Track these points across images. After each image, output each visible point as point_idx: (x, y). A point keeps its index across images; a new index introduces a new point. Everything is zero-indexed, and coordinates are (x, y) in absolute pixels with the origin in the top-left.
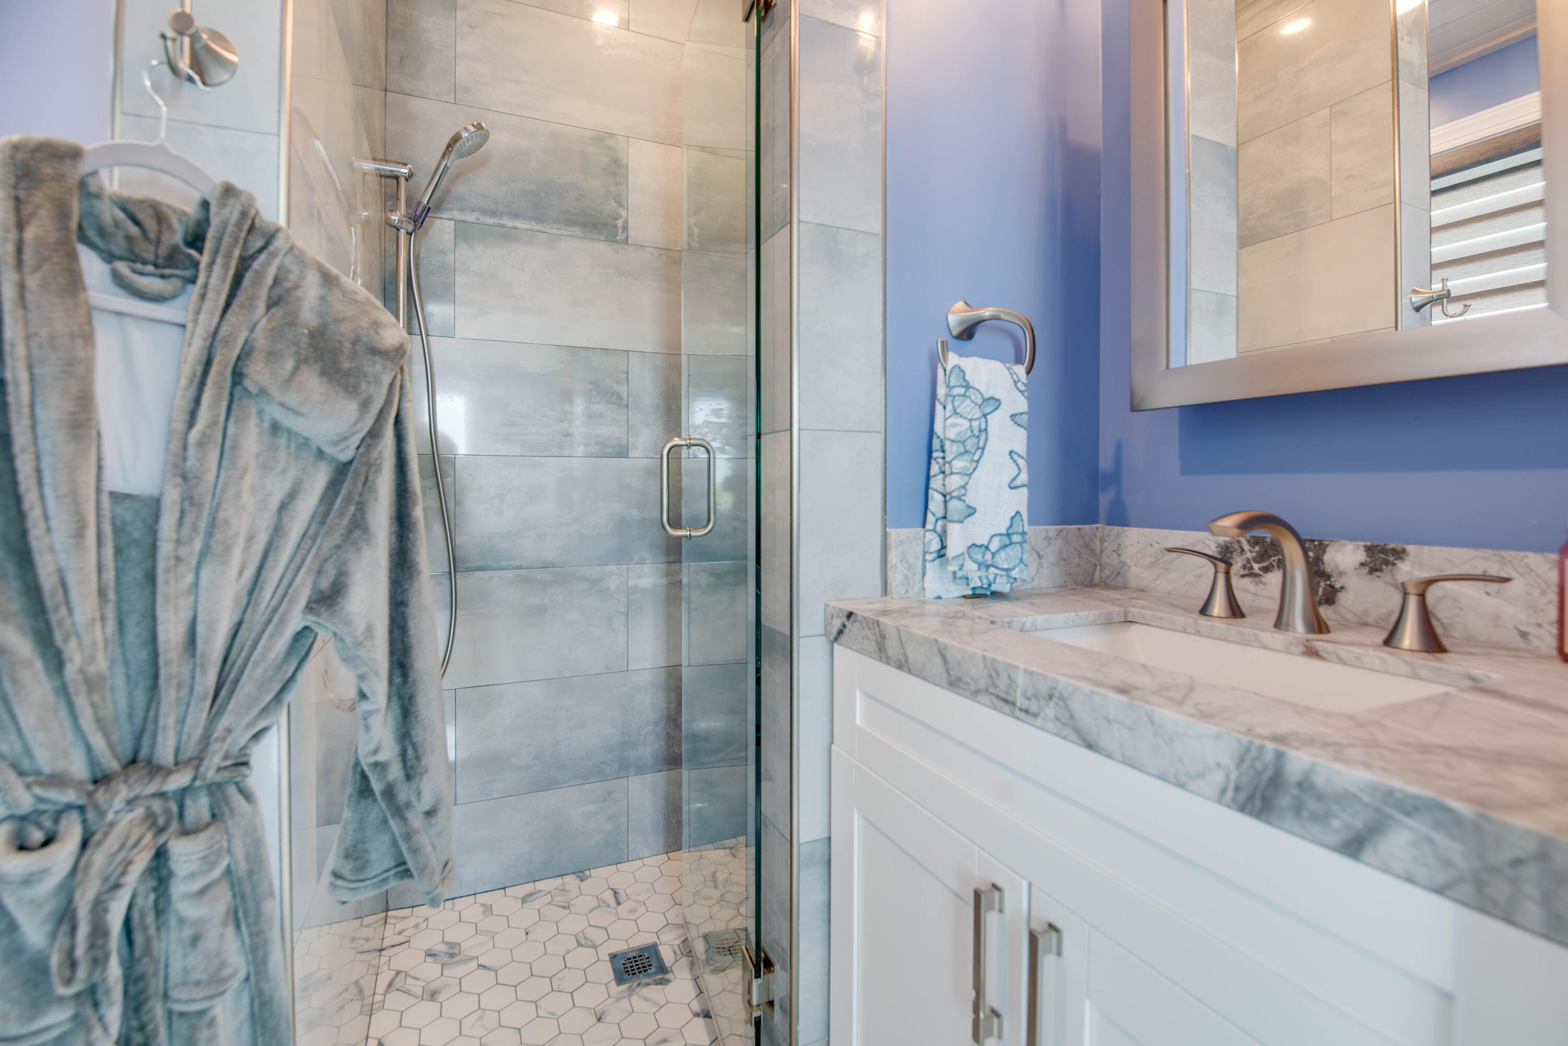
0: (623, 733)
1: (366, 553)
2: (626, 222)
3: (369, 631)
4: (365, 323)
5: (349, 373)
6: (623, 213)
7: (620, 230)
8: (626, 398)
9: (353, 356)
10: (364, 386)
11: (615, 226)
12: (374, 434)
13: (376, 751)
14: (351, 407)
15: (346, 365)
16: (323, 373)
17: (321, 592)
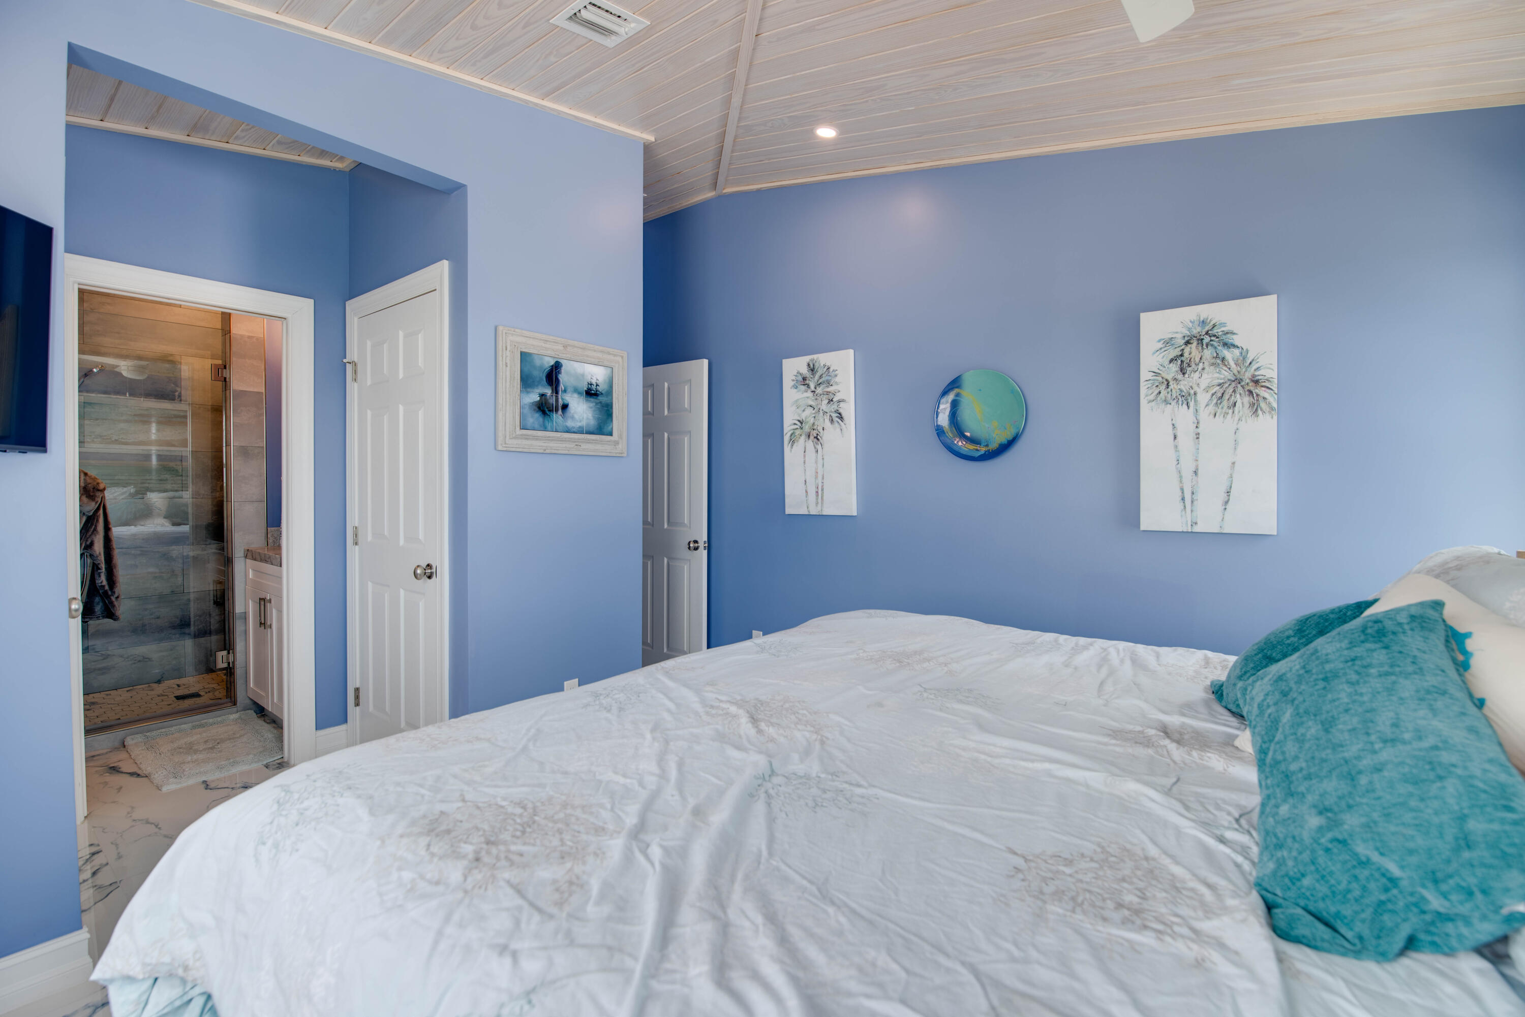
0: (181, 621)
1: (98, 536)
2: (180, 393)
3: (100, 553)
4: (95, 484)
5: (92, 496)
6: (179, 389)
7: (177, 397)
8: (181, 472)
9: (93, 492)
10: (96, 499)
11: (174, 395)
12: (98, 509)
13: (101, 583)
14: (93, 503)
15: (92, 494)
16: (86, 497)
17: (87, 545)
